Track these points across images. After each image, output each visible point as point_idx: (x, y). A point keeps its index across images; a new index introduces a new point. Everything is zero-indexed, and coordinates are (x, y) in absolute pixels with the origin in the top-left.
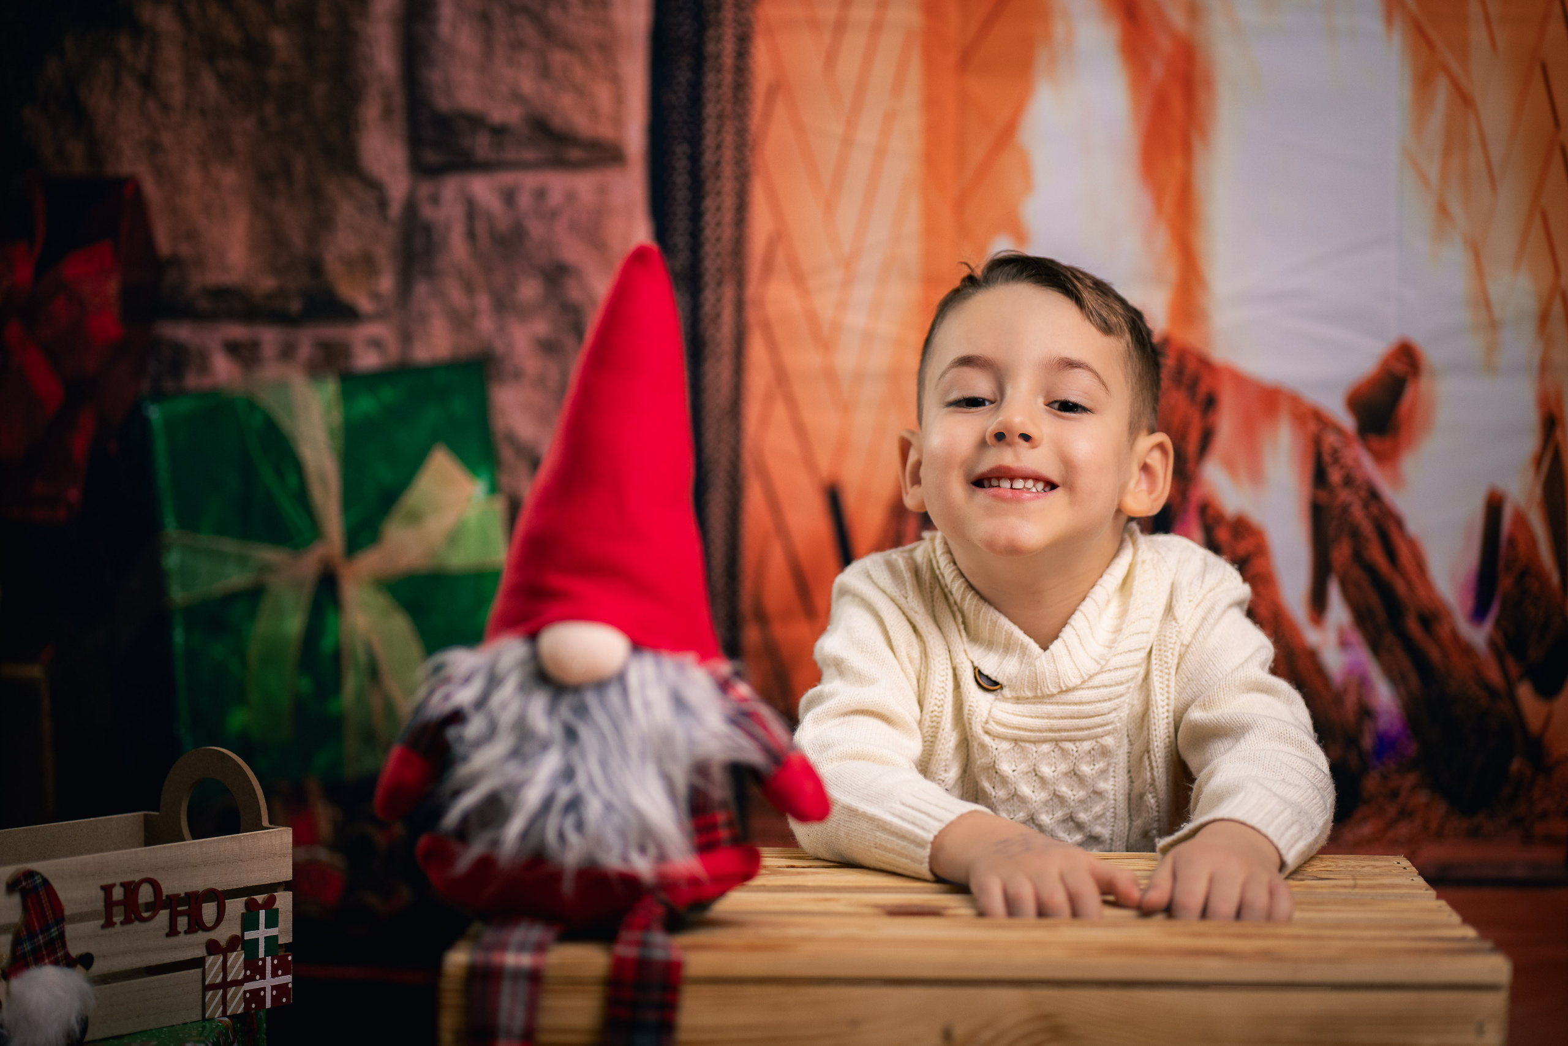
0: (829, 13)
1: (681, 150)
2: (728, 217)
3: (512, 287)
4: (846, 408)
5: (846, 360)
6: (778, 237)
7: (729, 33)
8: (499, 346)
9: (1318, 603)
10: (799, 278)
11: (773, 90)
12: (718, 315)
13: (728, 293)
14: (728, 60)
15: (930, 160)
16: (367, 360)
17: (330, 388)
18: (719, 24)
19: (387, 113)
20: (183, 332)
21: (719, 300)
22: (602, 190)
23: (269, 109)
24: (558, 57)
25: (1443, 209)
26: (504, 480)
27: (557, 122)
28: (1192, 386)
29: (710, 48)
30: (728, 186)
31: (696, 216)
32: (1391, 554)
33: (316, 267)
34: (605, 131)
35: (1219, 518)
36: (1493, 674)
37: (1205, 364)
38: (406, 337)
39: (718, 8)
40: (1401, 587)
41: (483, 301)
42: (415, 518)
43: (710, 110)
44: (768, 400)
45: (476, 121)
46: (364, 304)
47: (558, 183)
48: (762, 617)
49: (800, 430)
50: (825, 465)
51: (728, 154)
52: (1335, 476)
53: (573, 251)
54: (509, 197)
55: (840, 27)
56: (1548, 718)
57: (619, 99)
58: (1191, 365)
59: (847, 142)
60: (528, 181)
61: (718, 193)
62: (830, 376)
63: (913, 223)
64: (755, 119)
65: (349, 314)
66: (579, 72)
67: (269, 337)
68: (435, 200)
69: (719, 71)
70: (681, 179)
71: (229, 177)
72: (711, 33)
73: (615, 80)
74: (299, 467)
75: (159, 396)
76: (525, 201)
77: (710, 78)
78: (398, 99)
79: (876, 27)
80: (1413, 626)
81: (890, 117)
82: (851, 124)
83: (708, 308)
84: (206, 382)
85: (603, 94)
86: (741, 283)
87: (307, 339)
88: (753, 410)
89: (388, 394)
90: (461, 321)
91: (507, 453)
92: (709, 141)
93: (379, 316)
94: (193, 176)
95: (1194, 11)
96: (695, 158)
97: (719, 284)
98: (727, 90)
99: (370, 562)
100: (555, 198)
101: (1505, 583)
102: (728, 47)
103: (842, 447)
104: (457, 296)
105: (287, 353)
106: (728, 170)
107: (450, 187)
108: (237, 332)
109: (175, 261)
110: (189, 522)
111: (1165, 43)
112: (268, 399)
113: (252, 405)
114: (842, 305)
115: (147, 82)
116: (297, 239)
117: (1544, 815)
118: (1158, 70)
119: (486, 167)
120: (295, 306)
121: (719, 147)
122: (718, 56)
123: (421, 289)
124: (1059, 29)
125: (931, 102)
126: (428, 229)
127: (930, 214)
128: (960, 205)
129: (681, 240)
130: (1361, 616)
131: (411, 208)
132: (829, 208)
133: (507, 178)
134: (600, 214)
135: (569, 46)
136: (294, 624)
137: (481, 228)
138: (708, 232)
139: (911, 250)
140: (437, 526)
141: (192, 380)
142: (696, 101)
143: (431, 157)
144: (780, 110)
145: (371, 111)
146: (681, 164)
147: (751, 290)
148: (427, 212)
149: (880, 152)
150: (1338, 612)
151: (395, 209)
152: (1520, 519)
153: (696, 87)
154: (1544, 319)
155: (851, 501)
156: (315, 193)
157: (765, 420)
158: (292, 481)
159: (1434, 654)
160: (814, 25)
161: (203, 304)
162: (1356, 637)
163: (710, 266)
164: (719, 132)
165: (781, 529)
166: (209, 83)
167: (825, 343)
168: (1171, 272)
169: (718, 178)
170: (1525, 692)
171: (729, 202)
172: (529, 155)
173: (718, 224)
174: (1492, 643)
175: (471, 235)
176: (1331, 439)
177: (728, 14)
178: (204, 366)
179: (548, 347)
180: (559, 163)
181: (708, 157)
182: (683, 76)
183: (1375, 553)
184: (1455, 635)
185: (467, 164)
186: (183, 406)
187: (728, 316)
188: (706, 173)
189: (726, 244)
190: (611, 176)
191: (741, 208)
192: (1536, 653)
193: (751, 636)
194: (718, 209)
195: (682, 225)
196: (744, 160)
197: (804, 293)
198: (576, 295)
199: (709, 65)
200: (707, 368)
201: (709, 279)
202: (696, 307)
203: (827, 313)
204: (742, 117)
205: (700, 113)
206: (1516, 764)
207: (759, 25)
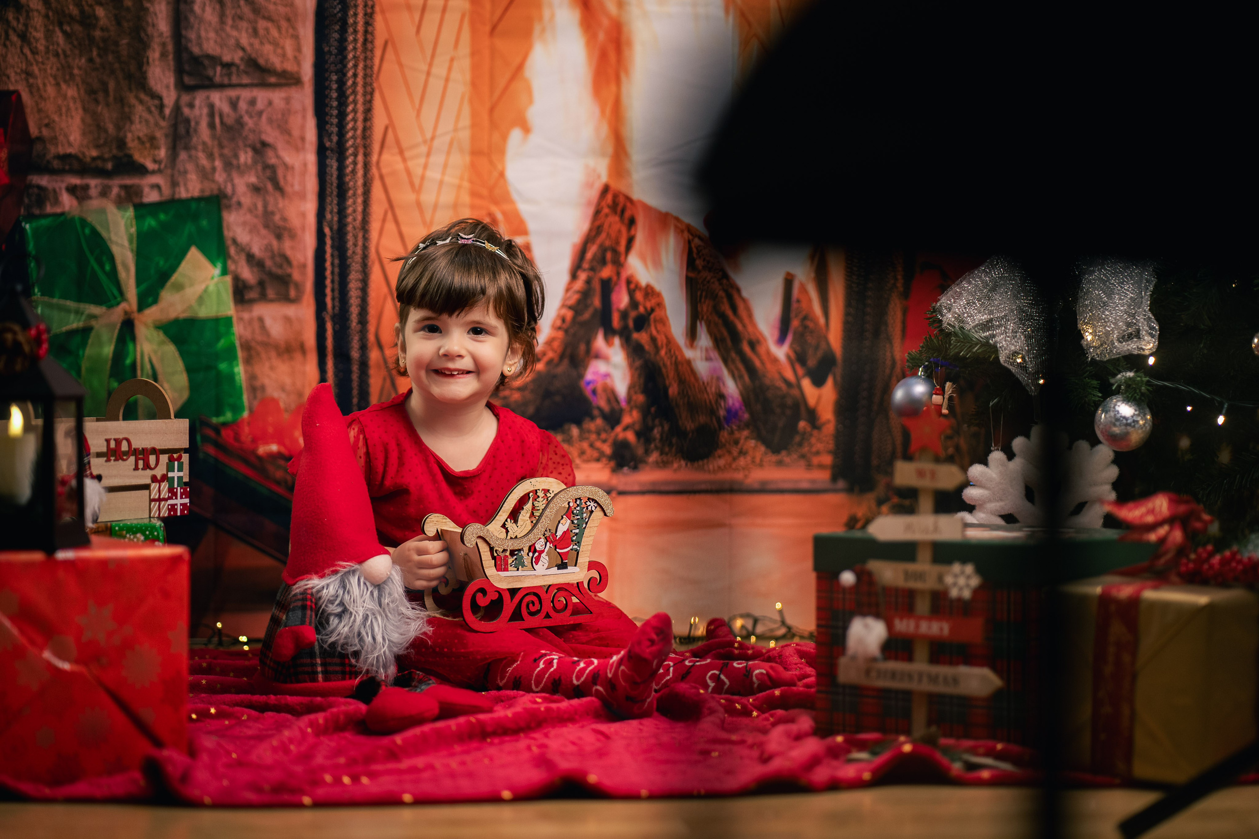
1: (335, 79)
2: (360, 116)
3: (236, 156)
5: (428, 197)
6: (389, 127)
7: (361, 12)
8: (229, 190)
9: (692, 335)
10: (401, 152)
11: (386, 44)
12: (354, 172)
13: (360, 158)
14: (360, 27)
15: (474, 84)
16: (151, 197)
17: (130, 212)
18: (356, 6)
19: (163, 55)
20: (44, 181)
21: (355, 163)
22: (288, 100)
23: (95, 53)
24: (262, 24)
26: (232, 266)
27: (261, 61)
28: (623, 211)
29: (351, 21)
30: (360, 99)
31: (342, 115)
33: (121, 144)
34: (290, 67)
35: (638, 286)
36: (789, 375)
37: (629, 199)
38: (174, 184)
40: (739, 327)
41: (218, 163)
42: (179, 287)
43: (351, 56)
44: (384, 220)
45: (215, 60)
46: (150, 166)
47: (262, 96)
48: (379, 343)
49: (402, 237)
51: (360, 80)
52: (700, 265)
53: (271, 135)
54: (234, 104)
55: (424, 10)
56: (819, 398)
57: (298, 49)
58: (621, 200)
59: (428, 74)
60: (245, 94)
61: (355, 102)
62: (419, 205)
63: (466, 120)
64: (377, 61)
65: (142, 170)
66: (274, 33)
67: (94, 183)
68: (191, 106)
69: (355, 32)
70: (334, 95)
71: (71, 92)
72: (351, 12)
73: (296, 37)
74: (112, 259)
75: (30, 217)
76: (243, 106)
77: (351, 38)
78: (170, 47)
79: (444, 10)
80: (745, 347)
81: (452, 60)
82: (430, 65)
83: (350, 169)
84: (58, 210)
85: (289, 46)
86: (367, 155)
87: (116, 185)
88: (375, 226)
89: (162, 217)
90: (205, 175)
91: (232, 251)
92: (350, 73)
93: (159, 171)
94: (51, 91)
96: (341, 83)
97: (355, 155)
98: (359, 45)
99: (152, 313)
100: (260, 105)
101: (795, 323)
104: (204, 161)
105: (104, 193)
106: (360, 89)
107: (200, 97)
108: (76, 181)
109: (40, 139)
110: (48, 292)
111: (605, 22)
112: (92, 219)
113: (84, 222)
114: (425, 167)
115: (24, 37)
116: (111, 128)
117: (818, 453)
118: (601, 36)
119: (221, 86)
120: (109, 166)
121: (355, 75)
122: (355, 23)
123: (183, 155)
124: (546, 13)
125: (474, 53)
126: (187, 121)
127: (474, 115)
128: (492, 110)
129: (335, 129)
130: (718, 342)
131: (177, 108)
132: (419, 112)
133: (233, 93)
134: (287, 113)
135: (269, 19)
136: (108, 350)
137: (217, 120)
138: (350, 125)
139: (465, 135)
140: (192, 292)
141: (49, 209)
142: (342, 50)
143: (187, 80)
144: (390, 55)
145: (154, 54)
146: (335, 87)
147: (374, 158)
148: (186, 111)
149: (447, 80)
150: (704, 340)
151: (167, 111)
152: (802, 288)
153: (343, 40)
156: (121, 101)
158: (108, 267)
159: (756, 363)
160: (409, 7)
161: (56, 164)
162: (715, 354)
163: (349, 144)
164: (355, 66)
166: (60, 38)
167: (416, 189)
168: (610, 150)
169: (354, 92)
170: (806, 384)
171: (360, 108)
172: (246, 80)
173: (355, 120)
174: (788, 357)
175: (212, 126)
178: (57, 201)
179: (256, 189)
180: (264, 85)
181: (349, 83)
182: (336, 36)
183: (725, 306)
184: (768, 352)
185: (210, 85)
186: (44, 222)
187: (360, 173)
188: (349, 91)
189: (359, 132)
190: (294, 92)
191: (368, 110)
192: (812, 362)
193: (374, 355)
194: (355, 111)
195: (335, 121)
196: (371, 84)
197: (404, 160)
198: (273, 161)
199: (351, 30)
200: (350, 202)
201: (350, 151)
202: (341, 168)
203: (417, 171)
204: (368, 59)
205: (345, 57)
206: (802, 424)
207: (377, 9)
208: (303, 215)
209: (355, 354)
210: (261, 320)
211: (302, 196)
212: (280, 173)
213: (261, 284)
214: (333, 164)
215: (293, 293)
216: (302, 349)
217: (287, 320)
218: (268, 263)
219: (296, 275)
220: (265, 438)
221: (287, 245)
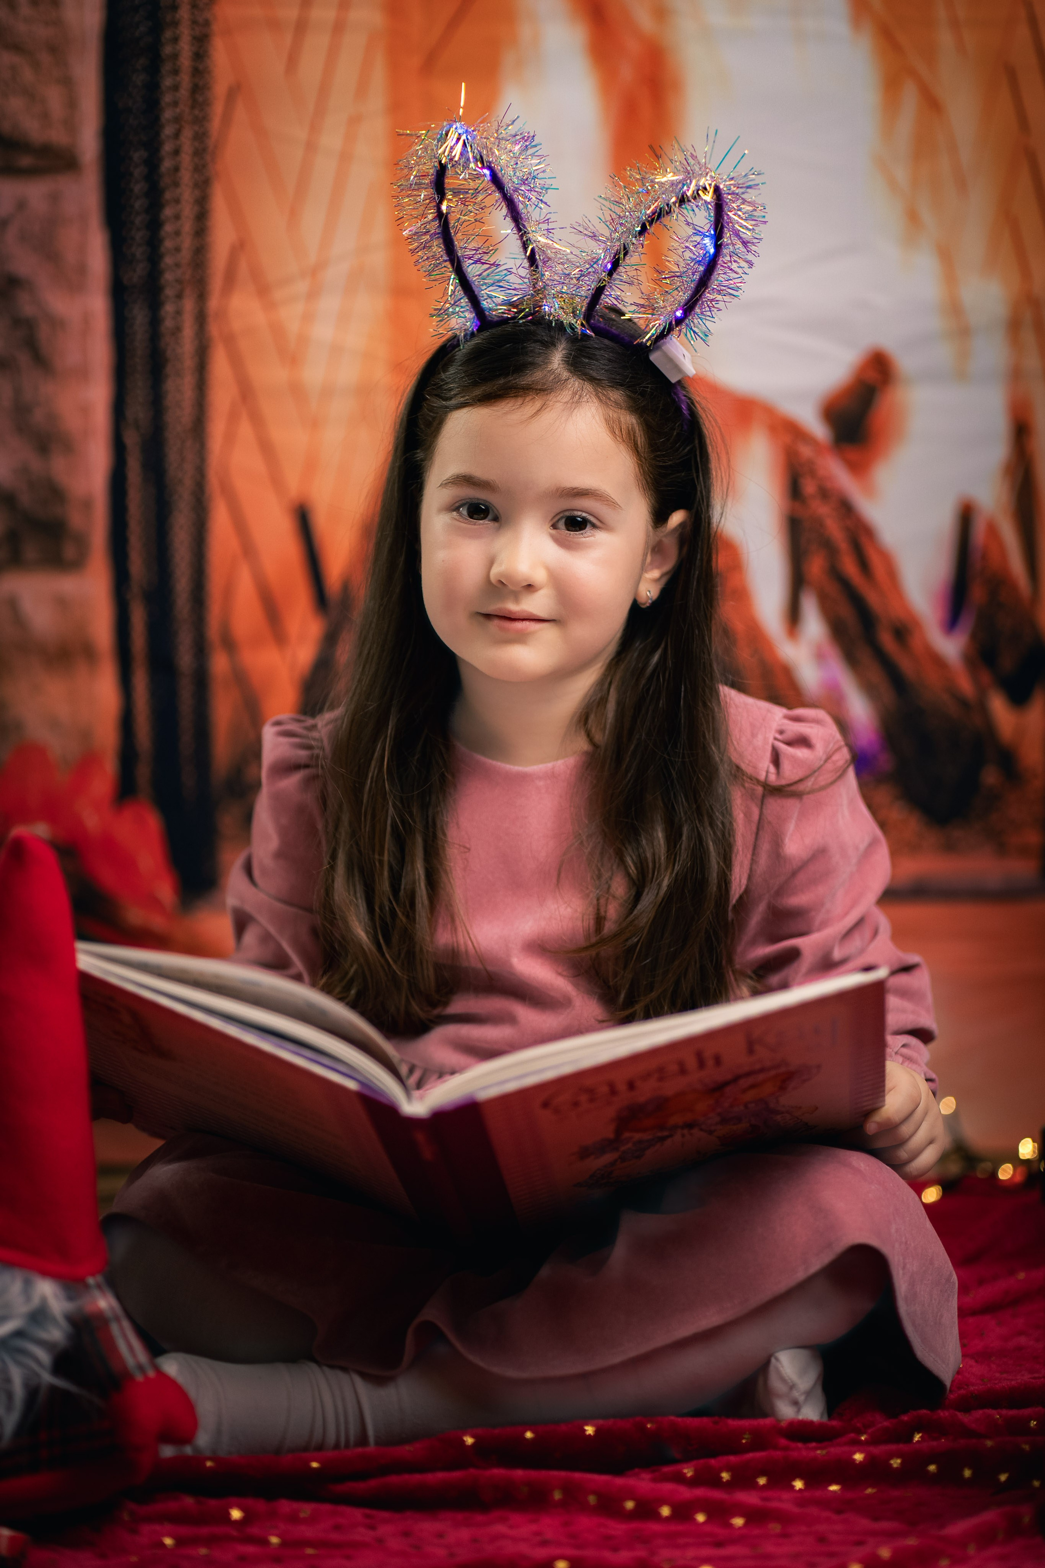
0: (290, 13)
1: (138, 155)
2: (187, 226)
4: (315, 424)
5: (313, 374)
6: (240, 247)
7: (185, 33)
9: (794, 617)
10: (263, 290)
11: (233, 93)
12: (178, 329)
13: (189, 305)
14: (185, 61)
18: (176, 24)
21: (179, 313)
22: (54, 198)
25: (913, 217)
29: (167, 50)
30: (187, 194)
31: (154, 225)
32: (864, 565)
34: (57, 136)
36: (965, 685)
39: (175, 8)
40: (872, 599)
43: (168, 114)
44: (233, 418)
47: (7, 191)
48: (229, 644)
49: (267, 448)
50: (293, 484)
51: (186, 159)
52: (809, 487)
53: (24, 263)
55: (301, 27)
56: (1021, 728)
57: (72, 104)
59: (311, 147)
61: (177, 201)
62: (297, 390)
63: (380, 233)
64: (215, 124)
66: (28, 75)
69: (176, 72)
70: (138, 187)
72: (168, 34)
73: (67, 83)
77: (168, 82)
79: (339, 28)
80: (887, 640)
81: (355, 120)
82: (315, 128)
83: (168, 322)
85: (54, 97)
86: (202, 297)
88: (217, 429)
92: (168, 147)
95: (661, 13)
96: (153, 164)
97: (179, 296)
98: (184, 92)
100: (6, 207)
101: (977, 594)
102: (185, 47)
103: (311, 465)
106: (186, 176)
111: (634, 46)
114: (308, 318)
117: (1017, 826)
118: (627, 73)
121: (177, 152)
122: (175, 56)
124: (525, 31)
125: (394, 105)
129: (139, 251)
130: (838, 630)
132: (294, 215)
134: (52, 223)
135: (18, 49)
138: (168, 244)
139: (380, 260)
142: (152, 106)
144: (240, 113)
146: (138, 172)
147: (213, 303)
149: (345, 157)
150: (814, 625)
152: (992, 530)
153: (153, 89)
154: (1014, 326)
155: (321, 521)
157: (230, 438)
159: (906, 665)
160: (274, 25)
162: (832, 651)
163: (168, 276)
164: (177, 135)
165: (248, 549)
167: (291, 360)
169: (176, 184)
170: (997, 702)
171: (188, 210)
173: (177, 233)
174: (966, 656)
176: (806, 451)
177: (184, 13)
180: (8, 170)
181: (167, 164)
182: (139, 79)
183: (850, 568)
184: (928, 648)
187: (188, 331)
188: (166, 181)
189: (186, 254)
190: (64, 184)
191: (202, 216)
192: (1008, 662)
193: (219, 664)
194: (177, 217)
195: (139, 235)
196: (204, 166)
197: (270, 306)
198: (27, 309)
199: (167, 67)
200: (170, 385)
201: (169, 292)
202: (155, 322)
203: (293, 327)
204: (201, 120)
205: (157, 119)
206: (990, 777)
207: (216, 27)
208: (85, 410)
209: (185, 660)
210: (13, 604)
211: (83, 373)
212: (43, 332)
213: (13, 538)
214: (139, 316)
215: (69, 551)
216: (88, 652)
217: (62, 603)
218: (25, 499)
219: (76, 520)
220: (26, 816)
221: (59, 466)
